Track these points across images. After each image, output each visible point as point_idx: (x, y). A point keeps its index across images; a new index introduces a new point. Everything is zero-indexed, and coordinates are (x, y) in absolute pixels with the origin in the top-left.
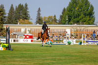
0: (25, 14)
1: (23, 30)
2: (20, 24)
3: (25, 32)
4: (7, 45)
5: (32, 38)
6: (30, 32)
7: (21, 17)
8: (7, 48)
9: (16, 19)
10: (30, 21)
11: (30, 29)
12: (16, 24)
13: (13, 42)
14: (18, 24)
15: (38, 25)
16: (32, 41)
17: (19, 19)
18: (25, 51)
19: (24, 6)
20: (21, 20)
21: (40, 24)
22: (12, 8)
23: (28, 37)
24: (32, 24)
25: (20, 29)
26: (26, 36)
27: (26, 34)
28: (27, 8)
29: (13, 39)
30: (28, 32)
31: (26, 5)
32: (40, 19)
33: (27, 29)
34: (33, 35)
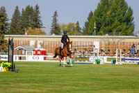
0: (36, 20)
1: (32, 43)
2: (28, 34)
3: (36, 46)
4: (9, 64)
6: (42, 46)
7: (29, 24)
8: (9, 68)
9: (22, 27)
10: (42, 29)
11: (42, 42)
12: (22, 34)
13: (18, 60)
14: (26, 35)
15: (54, 35)
16: (45, 58)
17: (27, 26)
18: (35, 72)
19: (34, 8)
20: (30, 28)
21: (56, 34)
22: (17, 11)
23: (39, 53)
24: (45, 34)
25: (29, 42)
26: (36, 52)
27: (36, 49)
28: (38, 12)
29: (18, 56)
30: (39, 46)
31: (37, 8)
32: (56, 28)
33: (39, 42)
34: (47, 50)
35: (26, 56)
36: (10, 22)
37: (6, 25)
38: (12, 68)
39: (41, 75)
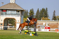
0: (46, 14)
3: (46, 25)
4: (34, 33)
5: (50, 29)
6: (48, 25)
8: (34, 34)
9: (40, 17)
11: (48, 23)
12: (40, 20)
13: (38, 31)
14: (42, 20)
15: (53, 21)
16: (49, 30)
17: (42, 17)
18: (45, 36)
19: (45, 9)
20: (43, 17)
21: (54, 20)
22: (38, 10)
24: (50, 20)
25: (43, 23)
26: (46, 27)
27: (46, 26)
28: (47, 11)
29: (38, 29)
31: (47, 9)
32: (54, 17)
33: (47, 23)
34: (50, 27)
35: (41, 29)
36: (35, 15)
37: (34, 16)
38: (35, 34)
39: (47, 37)
